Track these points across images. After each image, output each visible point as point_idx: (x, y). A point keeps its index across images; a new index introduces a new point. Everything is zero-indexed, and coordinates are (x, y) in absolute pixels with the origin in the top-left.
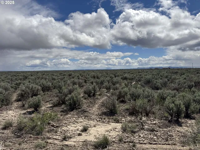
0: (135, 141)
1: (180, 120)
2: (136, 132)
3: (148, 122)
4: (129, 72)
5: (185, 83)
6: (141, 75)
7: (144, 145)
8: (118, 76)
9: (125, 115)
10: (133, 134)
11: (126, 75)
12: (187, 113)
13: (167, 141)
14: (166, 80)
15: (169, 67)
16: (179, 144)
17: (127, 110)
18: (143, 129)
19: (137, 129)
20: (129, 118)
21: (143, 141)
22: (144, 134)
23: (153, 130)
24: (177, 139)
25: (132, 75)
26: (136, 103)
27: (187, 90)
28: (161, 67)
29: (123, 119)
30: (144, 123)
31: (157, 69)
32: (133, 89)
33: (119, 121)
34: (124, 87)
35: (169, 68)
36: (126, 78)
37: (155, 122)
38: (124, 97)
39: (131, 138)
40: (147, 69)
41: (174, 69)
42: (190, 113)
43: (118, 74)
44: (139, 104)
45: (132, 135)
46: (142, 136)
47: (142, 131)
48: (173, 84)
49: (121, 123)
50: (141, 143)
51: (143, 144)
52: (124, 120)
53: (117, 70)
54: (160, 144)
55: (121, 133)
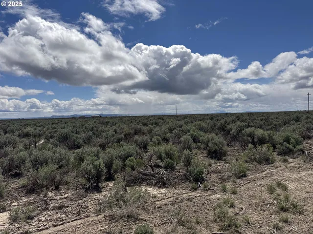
0: (31, 230)
1: (100, 185)
2: (35, 216)
3: (56, 197)
4: (34, 123)
5: (113, 136)
6: (55, 128)
7: (44, 231)
8: (13, 131)
9: (17, 196)
10: (30, 221)
11: (29, 129)
12: (110, 173)
13: (79, 215)
14: (91, 133)
15: (101, 114)
16: (93, 215)
17: (23, 187)
18: (46, 209)
19: (36, 212)
20: (25, 200)
21: (45, 226)
22: (47, 216)
23: (61, 207)
24: (92, 209)
25: (40, 128)
26: (38, 173)
27: (115, 145)
28: (89, 115)
29: (13, 204)
30: (50, 200)
31: (83, 117)
32: (36, 152)
33: (5, 209)
34: (21, 151)
35: (100, 116)
36: (27, 135)
37: (66, 195)
38: (18, 167)
39: (26, 227)
40: (68, 119)
41: (106, 117)
42: (113, 173)
43: (12, 127)
44: (43, 175)
45: (27, 223)
46: (43, 219)
47: (45, 213)
48: (98, 139)
49: (10, 210)
50: (41, 230)
51: (44, 229)
52: (16, 204)
53: (12, 120)
54: (69, 222)
55: (7, 225)
